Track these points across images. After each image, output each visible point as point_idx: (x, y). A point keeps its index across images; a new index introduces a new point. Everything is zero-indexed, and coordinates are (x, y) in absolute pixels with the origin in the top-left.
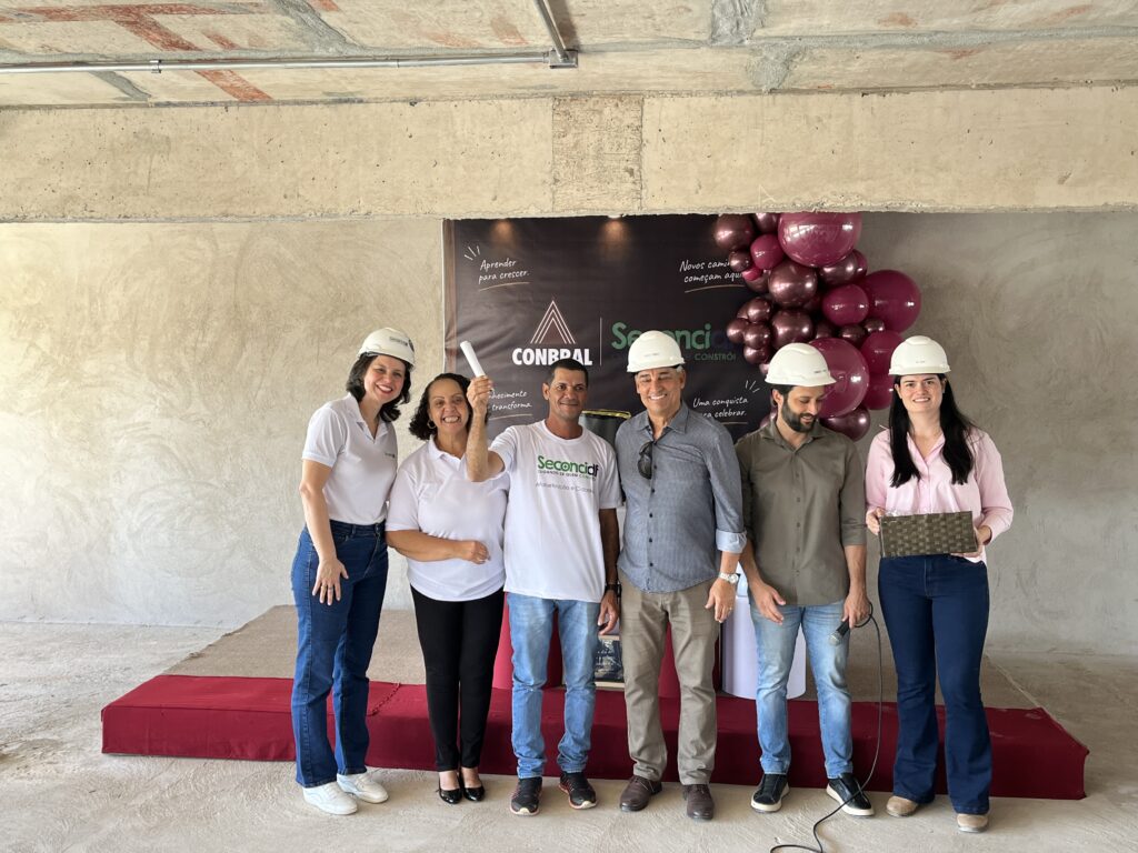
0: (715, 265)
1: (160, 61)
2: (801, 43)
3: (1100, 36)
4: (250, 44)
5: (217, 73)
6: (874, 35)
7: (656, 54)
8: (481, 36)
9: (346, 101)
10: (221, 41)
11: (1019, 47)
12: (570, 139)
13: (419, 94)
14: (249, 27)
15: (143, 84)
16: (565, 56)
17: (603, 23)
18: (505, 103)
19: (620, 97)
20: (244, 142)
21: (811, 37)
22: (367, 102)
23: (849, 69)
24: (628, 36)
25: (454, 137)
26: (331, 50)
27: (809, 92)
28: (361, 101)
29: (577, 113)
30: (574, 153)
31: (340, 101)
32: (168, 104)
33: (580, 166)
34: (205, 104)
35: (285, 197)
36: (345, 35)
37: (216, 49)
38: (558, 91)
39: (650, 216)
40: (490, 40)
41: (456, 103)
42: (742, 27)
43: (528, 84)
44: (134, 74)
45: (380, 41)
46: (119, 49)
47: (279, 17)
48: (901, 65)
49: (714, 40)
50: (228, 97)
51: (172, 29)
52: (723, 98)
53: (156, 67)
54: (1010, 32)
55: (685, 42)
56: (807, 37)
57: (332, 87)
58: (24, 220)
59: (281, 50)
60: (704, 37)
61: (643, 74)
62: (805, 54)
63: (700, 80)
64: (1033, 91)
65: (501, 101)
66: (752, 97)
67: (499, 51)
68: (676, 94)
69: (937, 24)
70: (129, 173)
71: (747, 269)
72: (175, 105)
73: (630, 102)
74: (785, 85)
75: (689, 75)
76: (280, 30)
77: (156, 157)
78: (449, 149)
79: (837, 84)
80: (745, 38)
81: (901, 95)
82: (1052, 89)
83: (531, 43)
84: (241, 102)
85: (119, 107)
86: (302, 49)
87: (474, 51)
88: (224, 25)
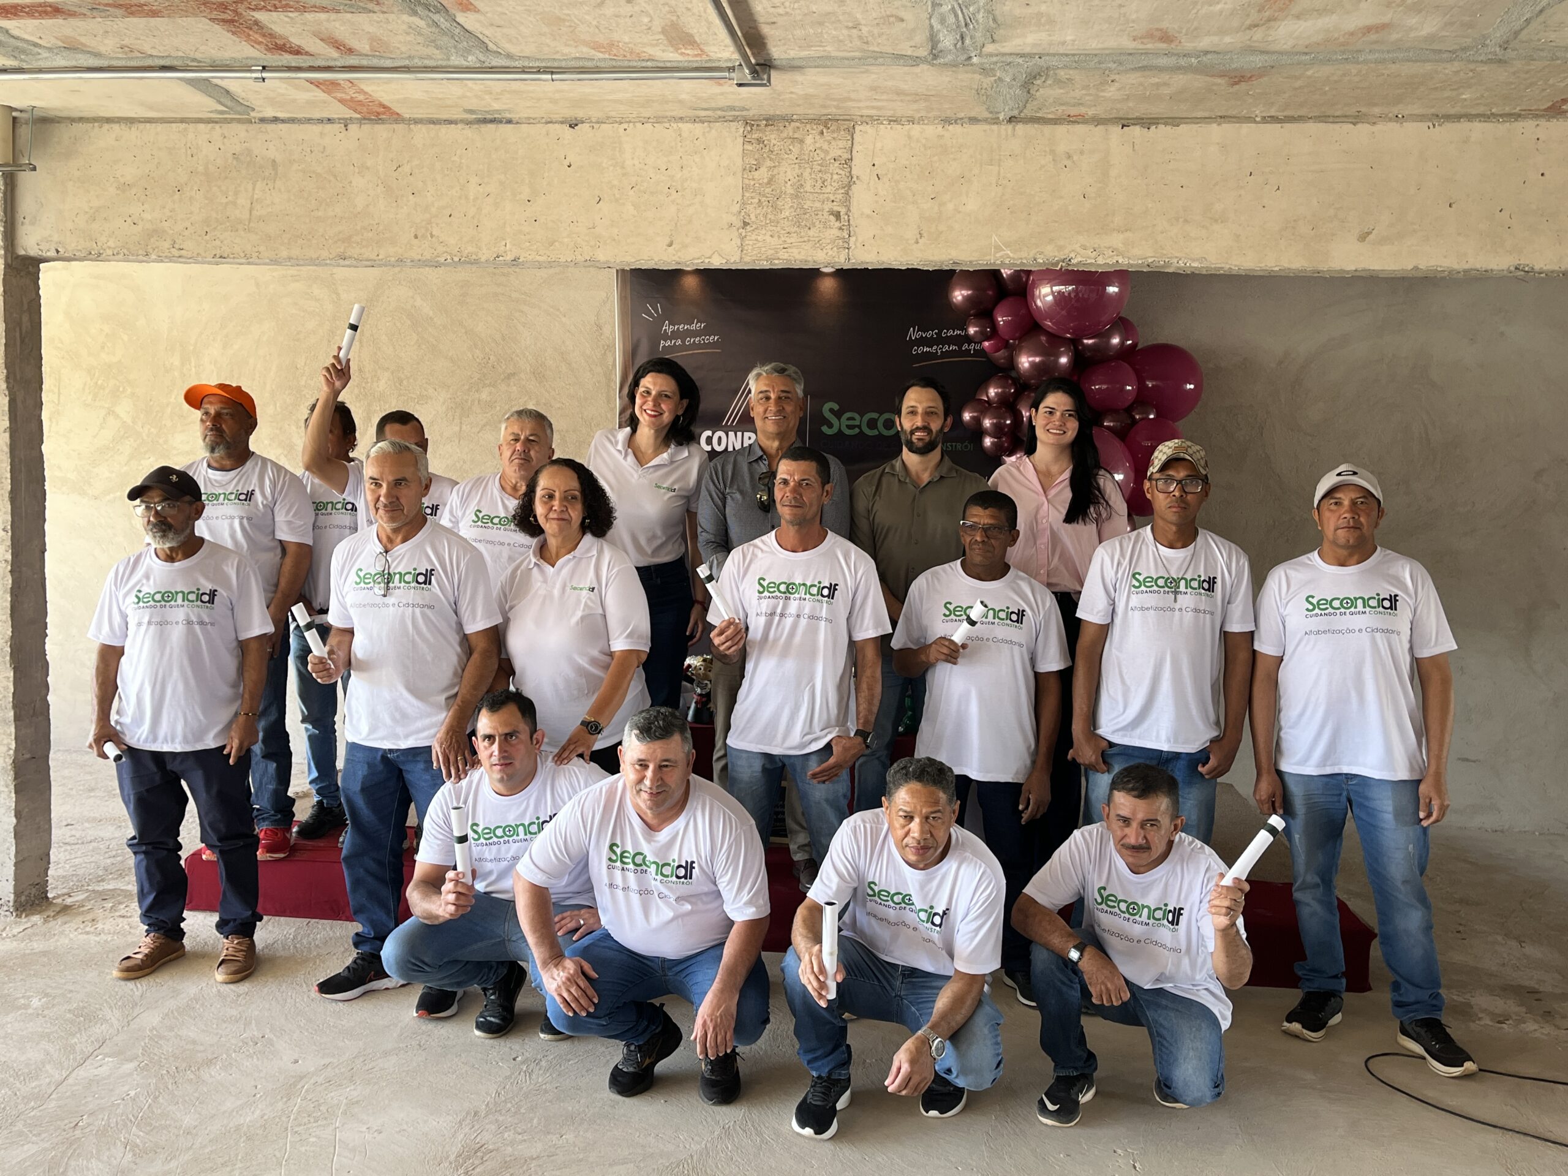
0: (950, 333)
1: (264, 67)
2: (1041, 62)
3: (1408, 61)
4: (372, 50)
5: (334, 84)
6: (1130, 54)
7: (867, 71)
8: (652, 45)
9: (493, 121)
10: (337, 45)
11: (1309, 73)
12: (763, 174)
13: (580, 114)
14: (371, 29)
15: (243, 95)
16: (754, 72)
17: (799, 33)
18: (685, 127)
19: (825, 123)
20: (368, 168)
21: (1054, 55)
22: (517, 123)
23: (1102, 94)
24: (830, 49)
25: (623, 167)
26: (470, 58)
27: (1056, 121)
28: (509, 122)
29: (773, 142)
30: (768, 190)
31: (485, 121)
32: (276, 120)
33: (775, 207)
34: (321, 121)
35: (416, 237)
36: (486, 40)
37: (332, 55)
38: (751, 113)
39: (861, 270)
40: (663, 51)
41: (625, 126)
42: (968, 41)
43: (713, 105)
44: (231, 81)
45: (529, 50)
46: (213, 52)
47: (405, 17)
48: (1166, 91)
49: (935, 57)
50: (349, 113)
51: (277, 29)
52: (951, 128)
53: (258, 75)
54: (1297, 53)
55: (900, 58)
56: (1048, 55)
57: (474, 104)
58: (98, 257)
59: (410, 57)
60: (923, 52)
61: (853, 96)
62: (1047, 75)
63: (922, 105)
64: (1331, 126)
65: (680, 125)
66: (987, 127)
67: (675, 65)
68: (894, 120)
69: (1205, 43)
70: (227, 204)
71: (987, 339)
72: (283, 121)
73: (838, 130)
74: (1027, 112)
75: (909, 98)
76: (408, 34)
77: (259, 185)
78: (615, 182)
79: (1091, 112)
80: (973, 55)
81: (1169, 128)
82: (1354, 124)
83: (714, 56)
84: (365, 119)
85: (216, 122)
86: (437, 57)
87: (644, 64)
88: (341, 26)
